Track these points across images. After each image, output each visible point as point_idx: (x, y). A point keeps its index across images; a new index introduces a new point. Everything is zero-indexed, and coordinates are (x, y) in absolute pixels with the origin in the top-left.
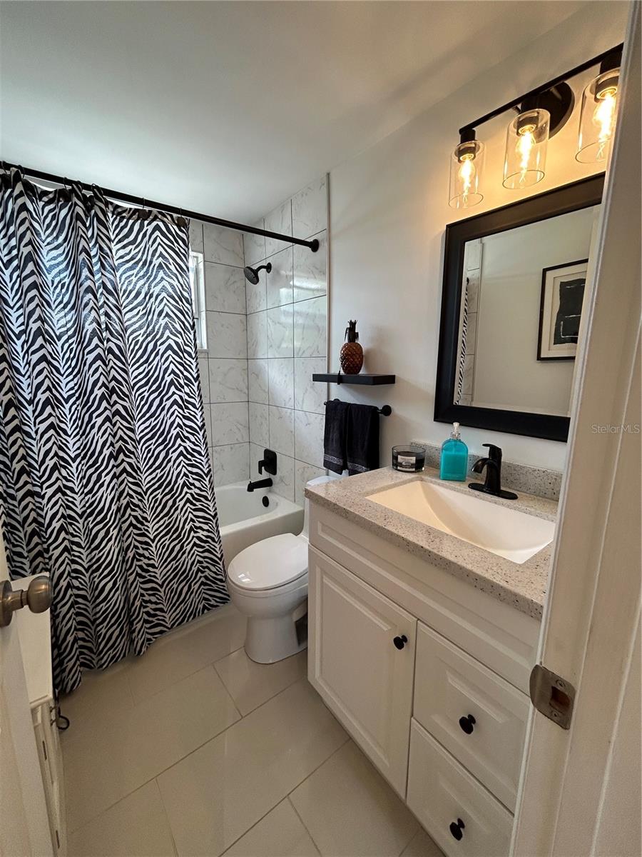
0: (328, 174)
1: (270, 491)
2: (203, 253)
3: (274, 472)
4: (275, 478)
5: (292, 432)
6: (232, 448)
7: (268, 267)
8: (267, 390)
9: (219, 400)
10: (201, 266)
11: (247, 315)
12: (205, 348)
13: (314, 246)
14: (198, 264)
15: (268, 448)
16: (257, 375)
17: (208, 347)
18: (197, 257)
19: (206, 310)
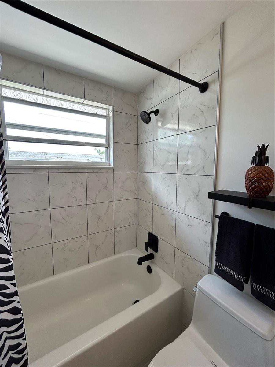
0: (223, 23)
1: (152, 263)
2: (113, 106)
3: (156, 251)
4: (157, 255)
5: (173, 227)
6: (126, 229)
7: (156, 112)
8: (152, 194)
9: (120, 199)
10: (111, 114)
11: (138, 145)
12: (112, 166)
13: (204, 88)
14: (109, 113)
15: (152, 232)
16: (144, 183)
17: (114, 166)
18: (109, 109)
19: (114, 142)
